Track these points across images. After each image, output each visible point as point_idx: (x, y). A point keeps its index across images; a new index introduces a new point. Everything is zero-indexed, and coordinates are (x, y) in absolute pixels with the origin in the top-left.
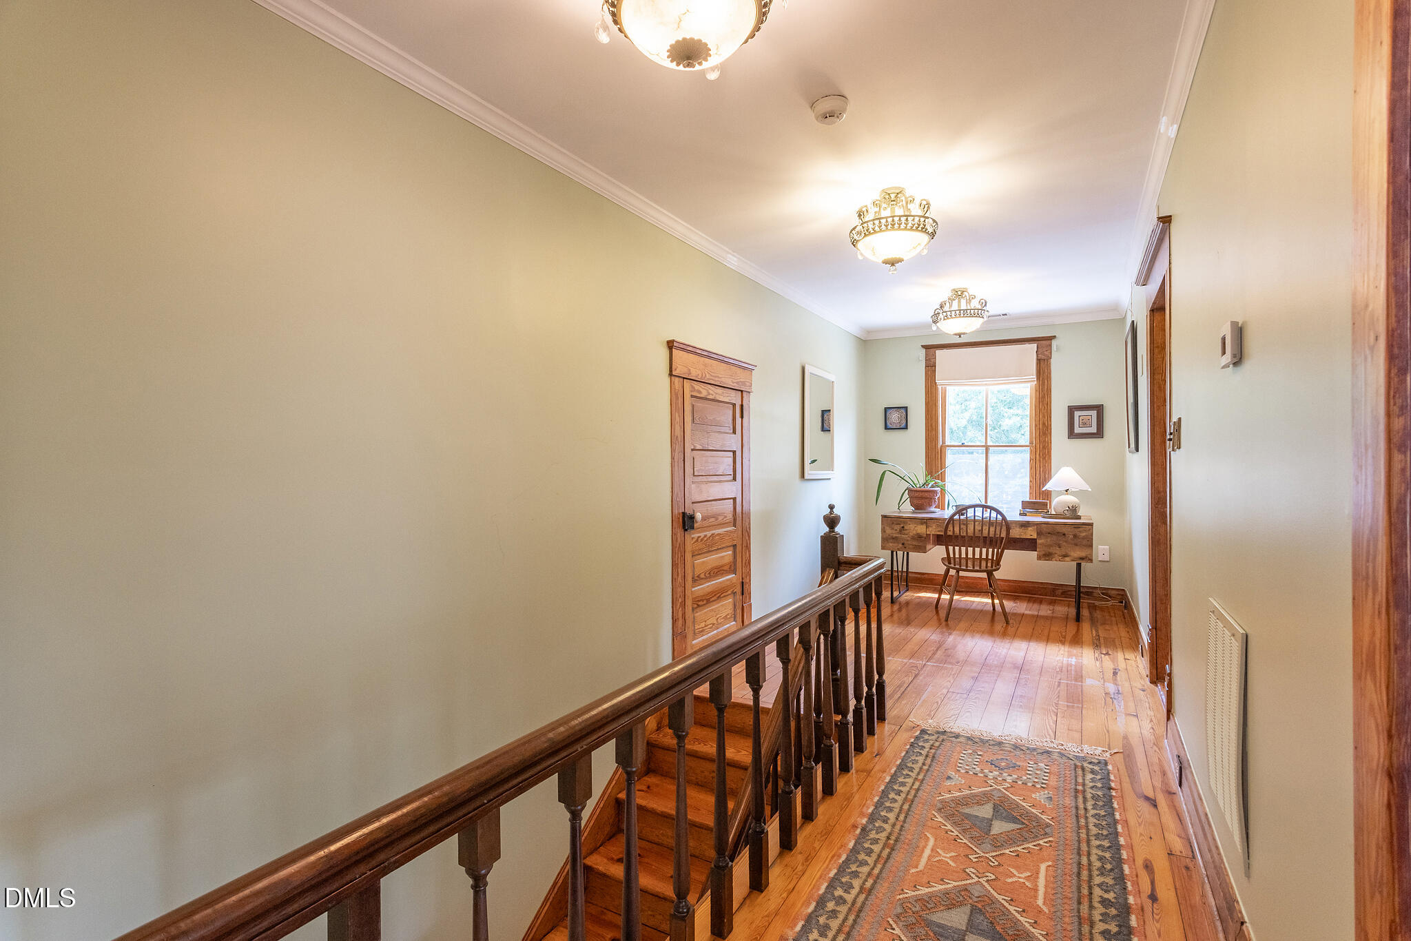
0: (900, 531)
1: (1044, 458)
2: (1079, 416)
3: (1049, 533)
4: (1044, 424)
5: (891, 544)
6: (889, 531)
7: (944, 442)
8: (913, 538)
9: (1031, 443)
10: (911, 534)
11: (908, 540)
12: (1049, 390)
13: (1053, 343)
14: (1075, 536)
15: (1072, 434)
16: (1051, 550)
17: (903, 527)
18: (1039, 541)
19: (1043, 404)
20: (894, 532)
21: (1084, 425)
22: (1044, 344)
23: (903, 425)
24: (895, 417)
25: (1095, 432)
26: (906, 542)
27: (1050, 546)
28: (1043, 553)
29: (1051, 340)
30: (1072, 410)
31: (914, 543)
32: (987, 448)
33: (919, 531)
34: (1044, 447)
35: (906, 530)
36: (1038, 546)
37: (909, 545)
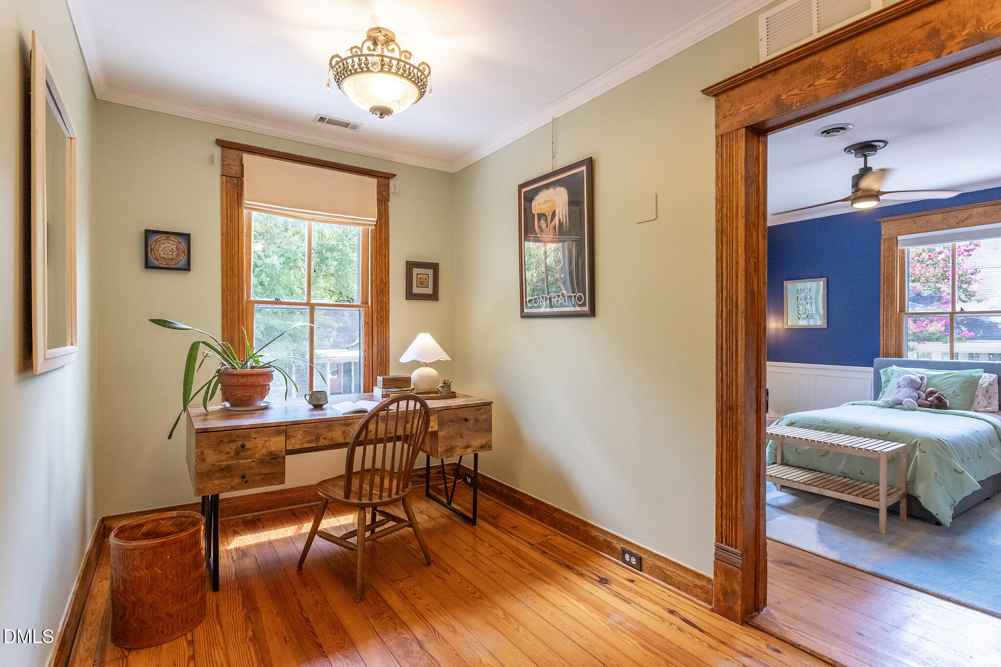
0: (237, 453)
1: (382, 322)
2: (417, 274)
3: (451, 421)
4: (381, 280)
5: (217, 482)
6: (212, 457)
7: (249, 296)
8: (262, 462)
9: (365, 302)
10: (257, 456)
11: (250, 468)
12: (387, 240)
13: (390, 182)
14: (476, 420)
15: (410, 295)
16: (453, 443)
17: (243, 446)
18: (441, 434)
19: (380, 255)
20: (223, 457)
21: (422, 284)
22: (384, 179)
23: (183, 262)
24: (166, 249)
25: (432, 293)
26: (247, 472)
27: (451, 438)
28: (445, 448)
29: (389, 179)
30: (411, 266)
31: (264, 471)
32: (312, 307)
33: (273, 448)
34: (381, 309)
35: (249, 449)
36: (440, 439)
37: (255, 475)
